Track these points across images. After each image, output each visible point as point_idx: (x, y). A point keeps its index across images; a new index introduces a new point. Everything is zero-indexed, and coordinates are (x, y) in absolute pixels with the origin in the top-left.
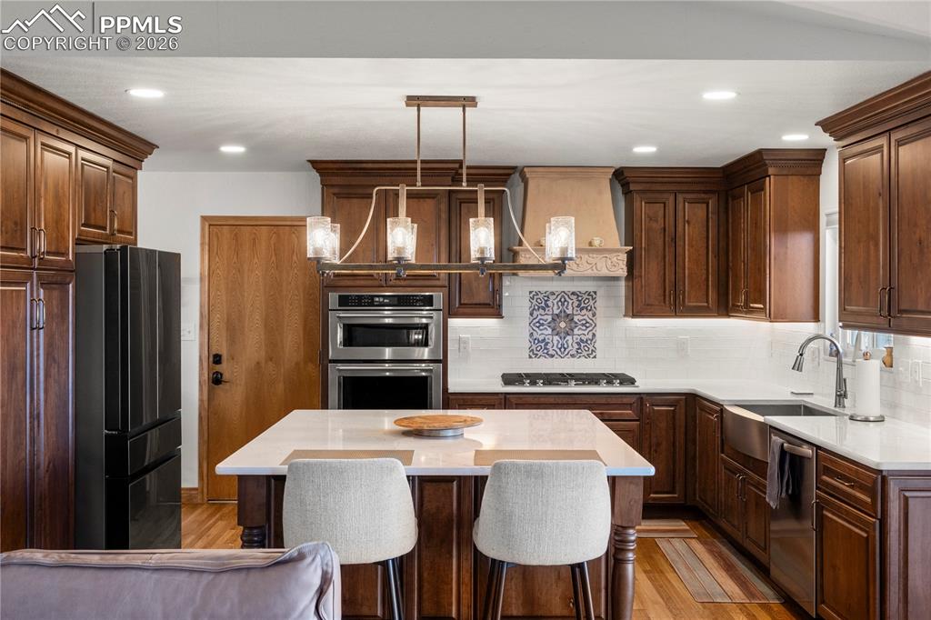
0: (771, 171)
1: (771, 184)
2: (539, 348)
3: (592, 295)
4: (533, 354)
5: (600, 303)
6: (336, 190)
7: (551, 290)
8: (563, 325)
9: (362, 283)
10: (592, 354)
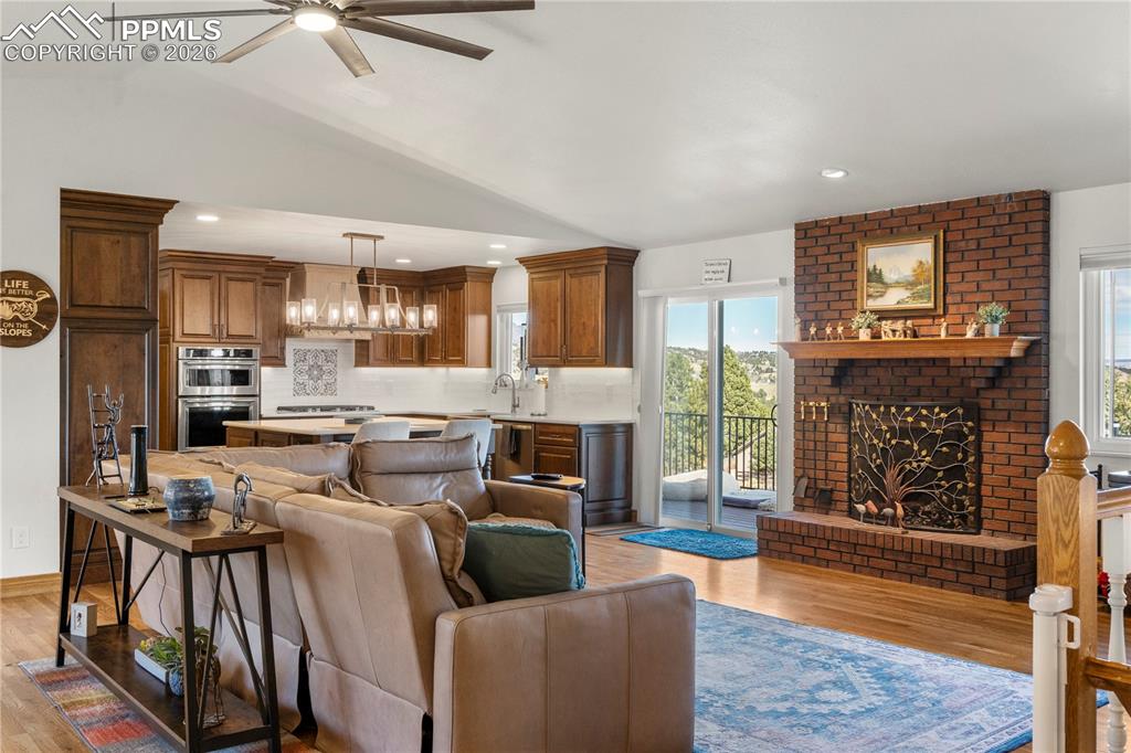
0: (468, 279)
1: (468, 286)
2: (300, 388)
3: (334, 352)
4: (296, 393)
5: (340, 358)
6: (184, 272)
7: (307, 348)
8: (315, 373)
9: (202, 340)
10: (334, 393)
